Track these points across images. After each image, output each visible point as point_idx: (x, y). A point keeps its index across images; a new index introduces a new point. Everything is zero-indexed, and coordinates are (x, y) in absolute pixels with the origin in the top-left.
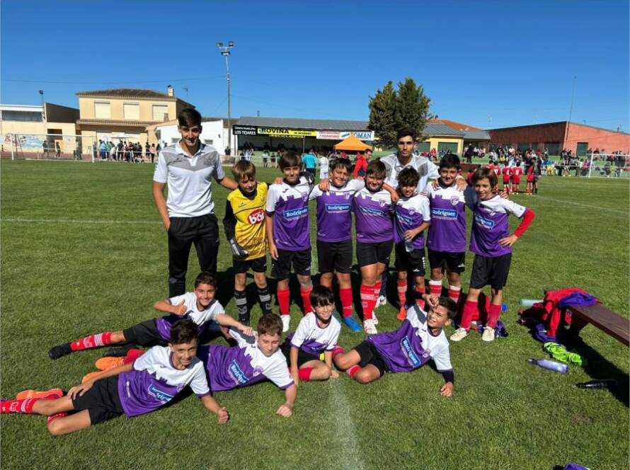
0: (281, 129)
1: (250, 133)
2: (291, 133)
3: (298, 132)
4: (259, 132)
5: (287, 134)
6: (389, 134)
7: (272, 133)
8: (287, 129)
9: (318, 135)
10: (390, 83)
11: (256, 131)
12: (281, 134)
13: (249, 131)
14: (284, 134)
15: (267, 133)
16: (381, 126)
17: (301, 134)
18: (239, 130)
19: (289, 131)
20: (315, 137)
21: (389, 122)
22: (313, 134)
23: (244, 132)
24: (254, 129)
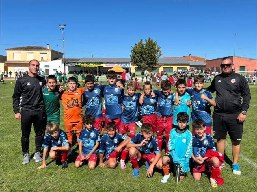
0: (87, 63)
1: (72, 65)
2: (91, 65)
3: (95, 64)
4: (76, 65)
5: (89, 65)
6: (141, 64)
7: (82, 65)
8: (89, 63)
9: (104, 65)
10: (142, 40)
11: (75, 64)
12: (87, 65)
13: (71, 64)
14: (88, 65)
15: (80, 65)
16: (137, 60)
17: (96, 65)
18: (67, 64)
19: (91, 64)
20: (103, 66)
21: (140, 59)
22: (102, 65)
23: (69, 65)
24: (74, 63)
